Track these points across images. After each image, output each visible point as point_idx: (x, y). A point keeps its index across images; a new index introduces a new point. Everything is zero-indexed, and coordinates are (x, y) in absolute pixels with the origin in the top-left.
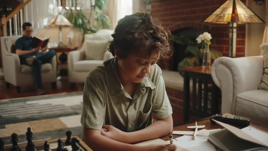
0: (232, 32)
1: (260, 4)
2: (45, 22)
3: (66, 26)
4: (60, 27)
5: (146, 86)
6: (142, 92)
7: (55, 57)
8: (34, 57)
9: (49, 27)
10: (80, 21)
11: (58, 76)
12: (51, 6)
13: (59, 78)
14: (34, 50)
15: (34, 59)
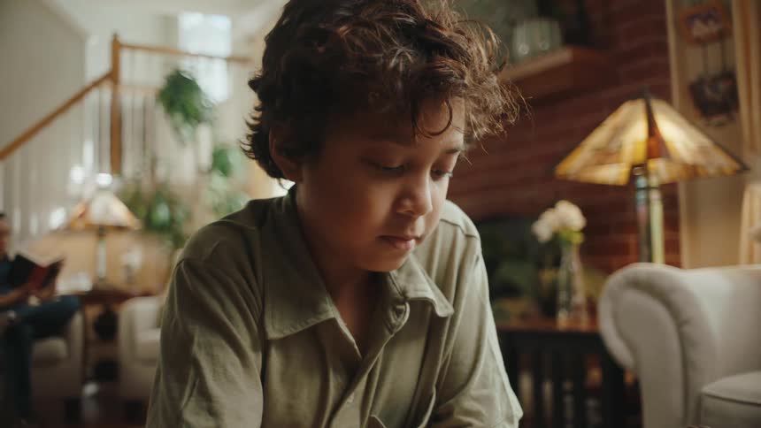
0: (648, 202)
1: (720, 125)
2: (57, 218)
3: (120, 229)
4: (101, 231)
5: (411, 295)
6: (393, 321)
7: (78, 320)
8: (12, 315)
9: (68, 230)
10: (162, 213)
11: (85, 381)
12: (78, 174)
13: (90, 389)
14: (13, 295)
15: (11, 321)
